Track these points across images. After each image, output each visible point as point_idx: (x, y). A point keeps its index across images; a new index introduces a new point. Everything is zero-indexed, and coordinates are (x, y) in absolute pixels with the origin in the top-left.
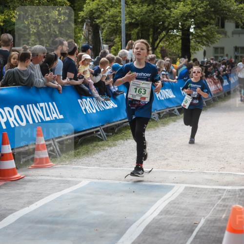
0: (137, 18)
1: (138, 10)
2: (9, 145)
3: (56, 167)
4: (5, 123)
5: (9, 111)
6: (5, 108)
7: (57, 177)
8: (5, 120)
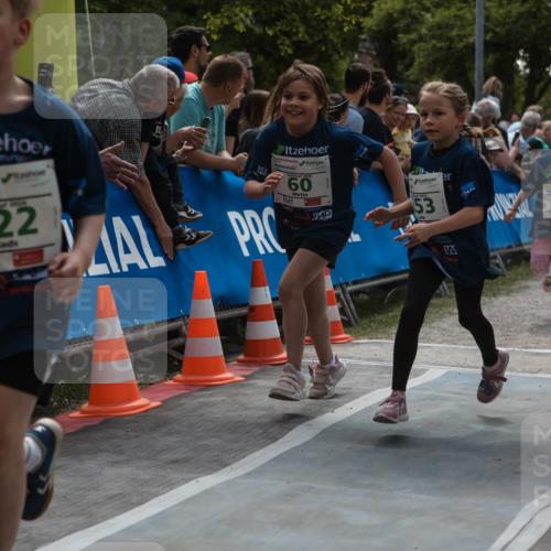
0: (498, 29)
1: (502, 11)
2: (267, 288)
3: (358, 344)
4: (246, 243)
5: (253, 219)
6: (246, 212)
7: (369, 360)
8: (246, 237)
